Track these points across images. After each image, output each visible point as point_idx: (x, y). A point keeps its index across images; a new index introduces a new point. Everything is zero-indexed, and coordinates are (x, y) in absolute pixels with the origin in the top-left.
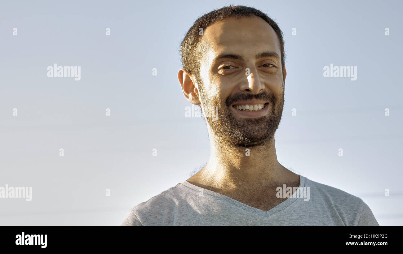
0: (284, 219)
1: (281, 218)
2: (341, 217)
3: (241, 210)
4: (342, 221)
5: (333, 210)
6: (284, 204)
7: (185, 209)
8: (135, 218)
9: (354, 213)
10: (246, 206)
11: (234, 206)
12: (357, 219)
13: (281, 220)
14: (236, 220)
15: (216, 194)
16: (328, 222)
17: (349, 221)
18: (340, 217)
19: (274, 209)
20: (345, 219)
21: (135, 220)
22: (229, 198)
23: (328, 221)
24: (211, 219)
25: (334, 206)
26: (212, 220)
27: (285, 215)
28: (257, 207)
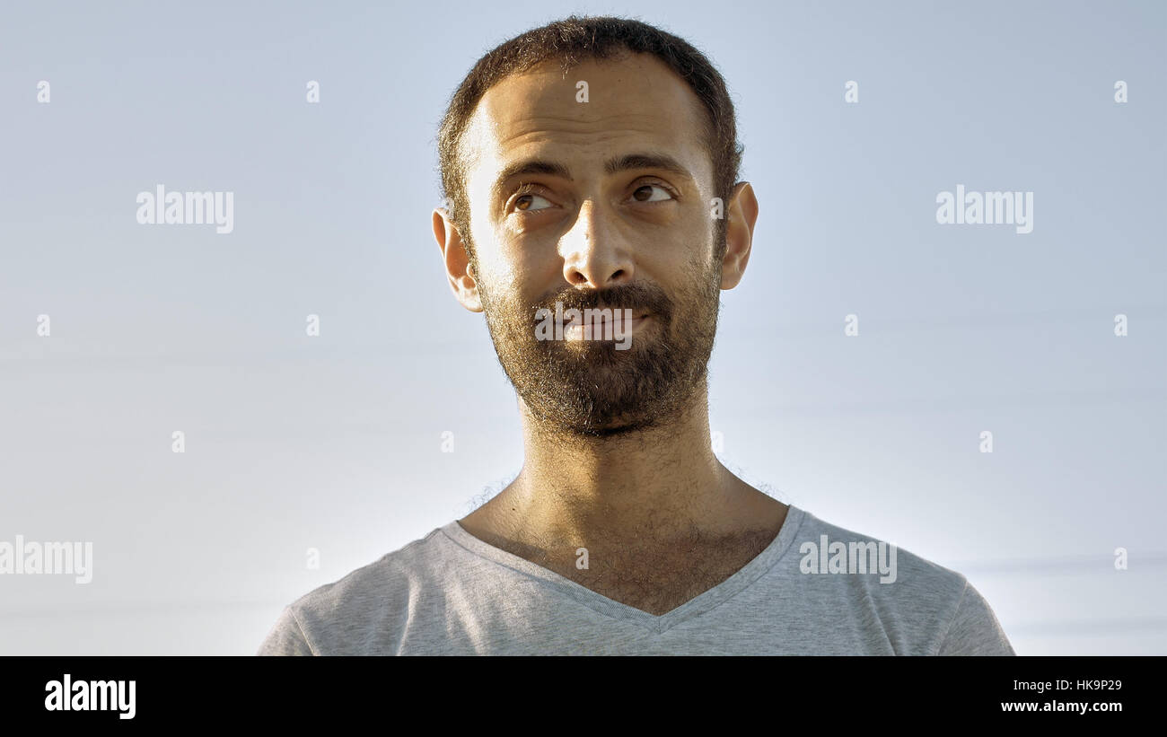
0: (709, 638)
1: (701, 637)
2: (886, 631)
3: (587, 612)
4: (889, 643)
5: (869, 609)
6: (716, 595)
7: (436, 606)
8: (295, 631)
9: (930, 621)
10: (604, 601)
11: (569, 601)
12: (939, 638)
13: (700, 642)
14: (569, 641)
15: (524, 565)
16: (845, 646)
17: (913, 644)
18: (883, 630)
19: (684, 609)
20: (899, 638)
21: (294, 635)
22: (557, 576)
23: (847, 643)
24: (499, 638)
25: (870, 597)
26: (502, 640)
27: (713, 627)
28: (634, 604)
